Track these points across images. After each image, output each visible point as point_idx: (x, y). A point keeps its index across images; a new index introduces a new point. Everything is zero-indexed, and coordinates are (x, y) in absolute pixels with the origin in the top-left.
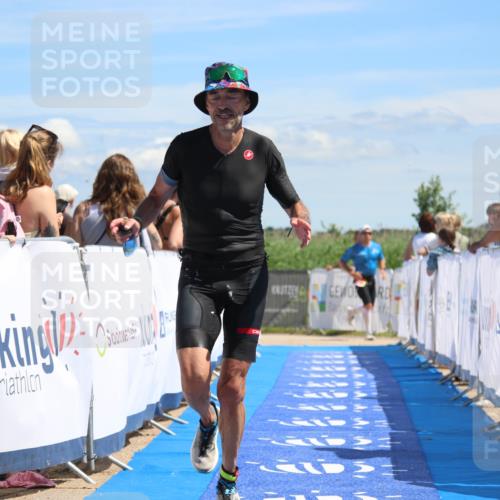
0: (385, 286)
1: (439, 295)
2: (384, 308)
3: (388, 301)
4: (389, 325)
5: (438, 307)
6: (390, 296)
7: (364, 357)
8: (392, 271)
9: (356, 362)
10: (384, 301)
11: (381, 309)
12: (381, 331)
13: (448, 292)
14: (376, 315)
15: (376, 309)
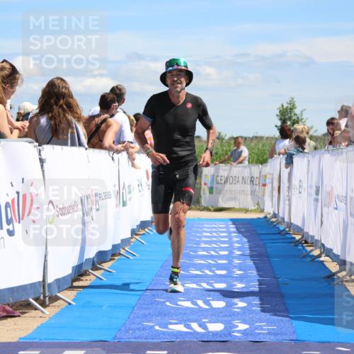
0: (255, 176)
1: (294, 182)
2: (255, 192)
3: (257, 187)
5: (293, 191)
6: (259, 183)
8: (260, 166)
9: (235, 230)
11: (253, 192)
12: (253, 208)
13: (300, 181)
14: (249, 197)
15: (249, 193)
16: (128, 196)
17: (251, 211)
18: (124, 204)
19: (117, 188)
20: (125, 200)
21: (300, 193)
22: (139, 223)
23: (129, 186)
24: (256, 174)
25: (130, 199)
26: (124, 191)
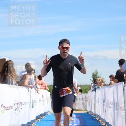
0: (84, 98)
1: (96, 99)
2: (84, 103)
3: (85, 102)
4: (85, 108)
5: (96, 102)
6: (85, 100)
7: (78, 115)
8: (86, 94)
9: (75, 117)
10: (84, 101)
11: (83, 104)
12: (83, 109)
13: (99, 98)
14: (82, 105)
15: (82, 104)
16: (35, 104)
17: (83, 110)
18: (33, 107)
19: (30, 101)
20: (33, 105)
21: (98, 103)
22: (40, 114)
23: (35, 100)
24: (84, 97)
25: (35, 105)
26: (33, 102)
